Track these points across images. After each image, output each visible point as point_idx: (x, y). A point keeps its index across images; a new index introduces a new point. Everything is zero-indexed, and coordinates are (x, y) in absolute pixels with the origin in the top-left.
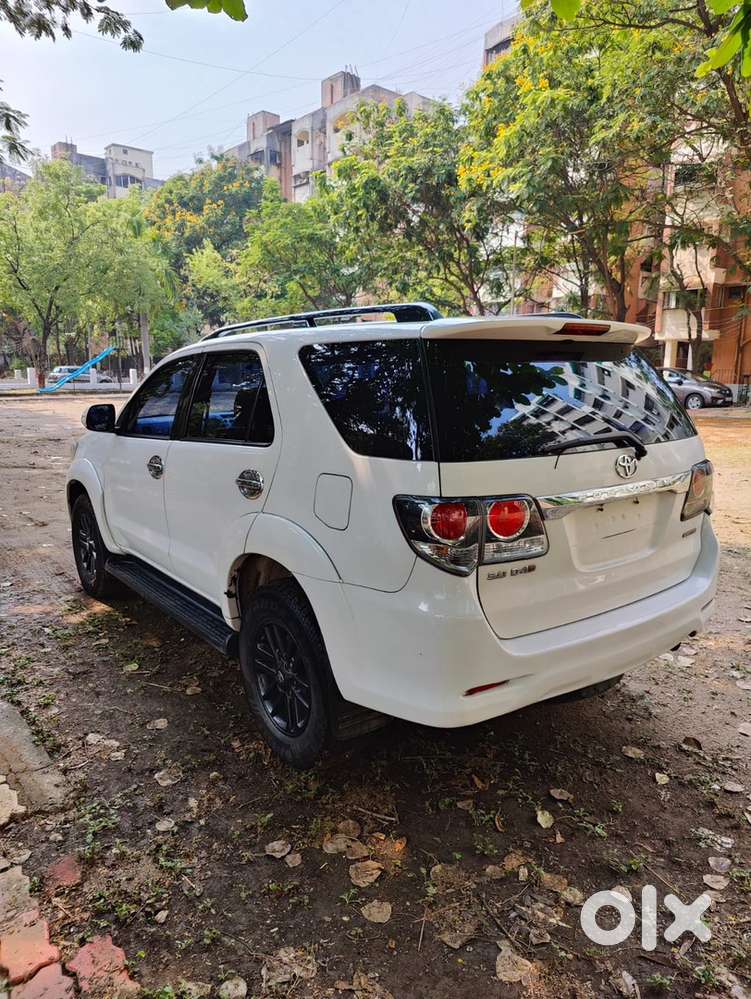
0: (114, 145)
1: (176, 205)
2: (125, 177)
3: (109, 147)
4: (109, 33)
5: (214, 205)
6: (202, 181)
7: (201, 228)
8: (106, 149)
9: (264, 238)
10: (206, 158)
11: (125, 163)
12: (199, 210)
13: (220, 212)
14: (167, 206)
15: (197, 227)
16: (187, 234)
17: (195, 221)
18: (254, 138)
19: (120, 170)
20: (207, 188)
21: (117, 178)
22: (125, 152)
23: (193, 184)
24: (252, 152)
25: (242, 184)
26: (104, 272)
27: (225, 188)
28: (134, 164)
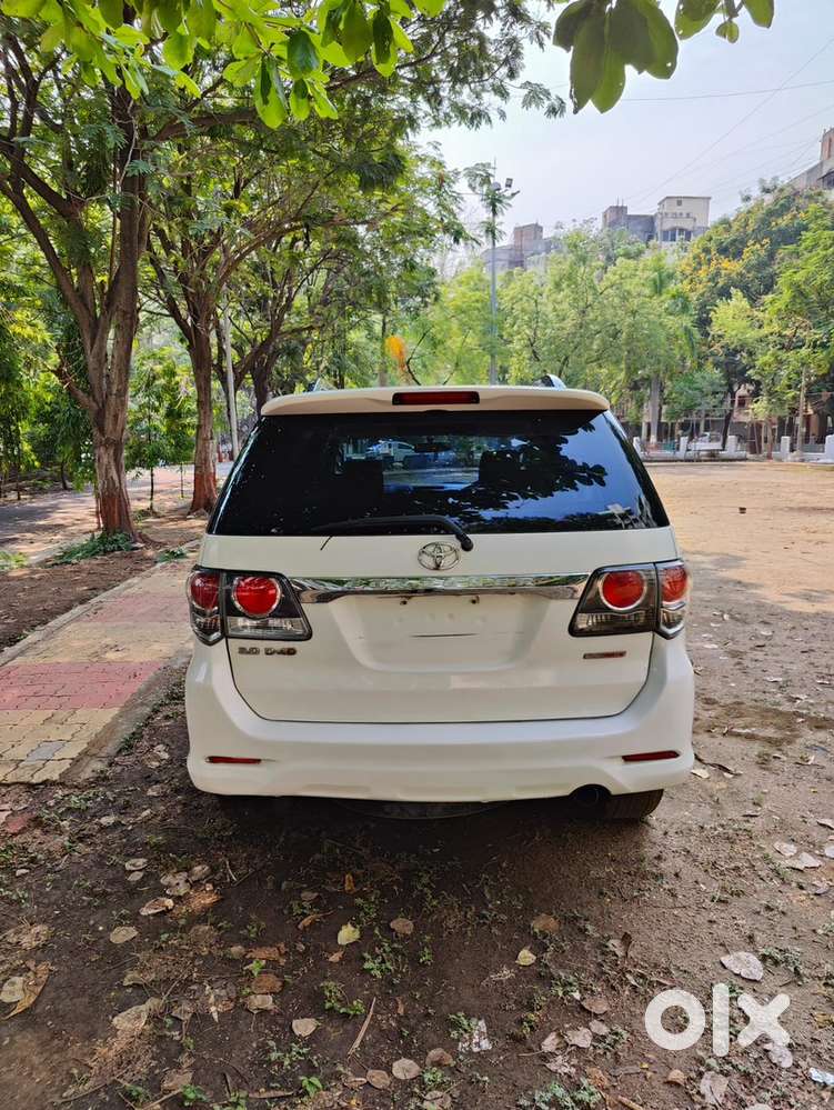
0: (668, 198)
1: (713, 253)
2: (674, 229)
3: (663, 201)
4: (533, 106)
5: (758, 246)
6: (747, 220)
7: (738, 274)
8: (660, 204)
9: (797, 278)
10: (756, 192)
11: (675, 216)
12: (738, 255)
13: (763, 253)
14: (702, 255)
15: (734, 275)
16: (720, 285)
17: (732, 267)
18: (829, 156)
19: (668, 225)
20: (752, 225)
21: (665, 233)
22: (679, 203)
23: (735, 226)
24: (825, 173)
25: (795, 216)
26: (615, 336)
27: (774, 223)
28: (685, 215)
